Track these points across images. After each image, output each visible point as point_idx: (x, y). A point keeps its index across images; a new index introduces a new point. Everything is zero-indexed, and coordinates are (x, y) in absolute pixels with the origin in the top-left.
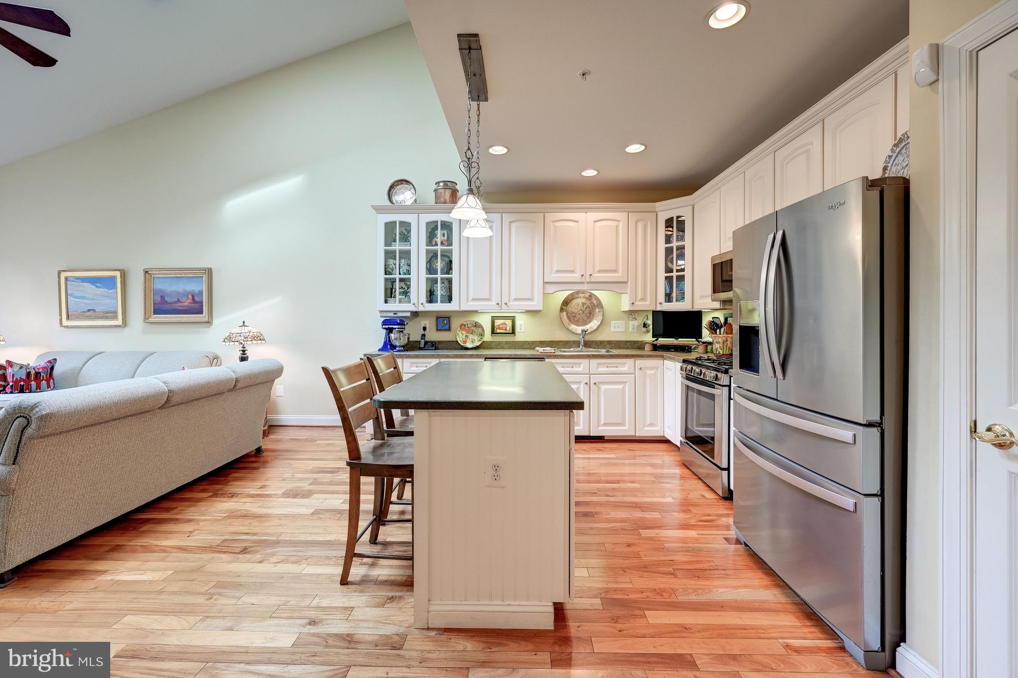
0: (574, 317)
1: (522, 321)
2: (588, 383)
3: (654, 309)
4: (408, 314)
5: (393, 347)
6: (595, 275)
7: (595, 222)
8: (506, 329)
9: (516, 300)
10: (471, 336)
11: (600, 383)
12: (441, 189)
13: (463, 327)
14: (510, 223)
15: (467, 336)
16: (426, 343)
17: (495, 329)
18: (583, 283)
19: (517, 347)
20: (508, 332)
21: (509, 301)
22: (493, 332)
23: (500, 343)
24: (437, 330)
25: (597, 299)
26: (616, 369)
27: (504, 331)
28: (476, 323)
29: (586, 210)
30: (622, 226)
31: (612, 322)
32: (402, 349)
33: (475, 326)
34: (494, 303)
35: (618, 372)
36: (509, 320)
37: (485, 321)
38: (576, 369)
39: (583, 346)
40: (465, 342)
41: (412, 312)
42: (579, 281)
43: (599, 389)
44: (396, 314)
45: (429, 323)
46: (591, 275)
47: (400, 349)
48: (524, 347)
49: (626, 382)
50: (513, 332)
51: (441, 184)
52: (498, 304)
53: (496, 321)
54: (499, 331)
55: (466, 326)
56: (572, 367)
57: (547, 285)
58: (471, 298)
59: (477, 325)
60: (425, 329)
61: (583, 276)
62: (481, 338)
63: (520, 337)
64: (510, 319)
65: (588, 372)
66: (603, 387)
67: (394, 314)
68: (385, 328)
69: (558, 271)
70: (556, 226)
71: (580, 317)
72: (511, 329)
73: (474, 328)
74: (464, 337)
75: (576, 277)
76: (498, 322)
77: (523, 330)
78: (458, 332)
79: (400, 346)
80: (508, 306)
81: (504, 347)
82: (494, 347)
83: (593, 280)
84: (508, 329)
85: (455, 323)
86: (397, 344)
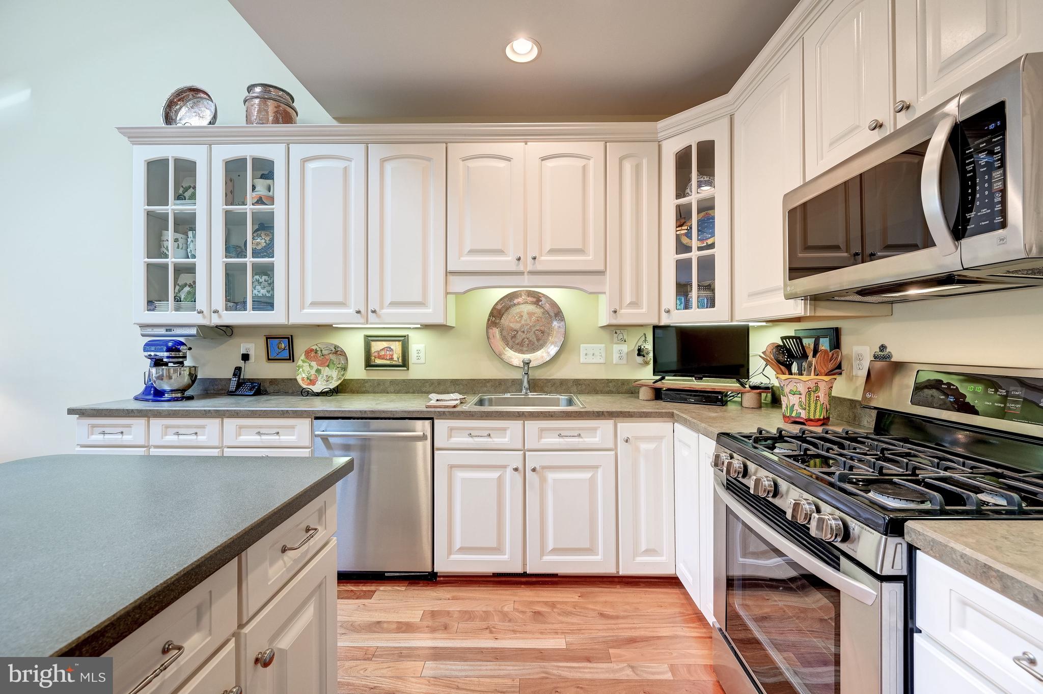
0: (514, 337)
1: (419, 343)
2: (521, 467)
3: (655, 322)
4: (193, 331)
5: (158, 394)
6: (543, 258)
7: (544, 159)
8: (392, 359)
9: (393, 304)
10: (326, 371)
11: (543, 468)
12: (257, 97)
13: (313, 354)
14: (383, 161)
15: (318, 371)
16: (240, 385)
17: (373, 358)
18: (522, 273)
19: (411, 391)
20: (394, 363)
21: (382, 307)
22: (369, 364)
23: (380, 383)
24: (269, 359)
25: (554, 304)
26: (576, 440)
27: (388, 362)
28: (336, 347)
29: (526, 137)
30: (594, 167)
31: (581, 345)
32: (179, 395)
33: (336, 353)
34: (352, 311)
35: (581, 447)
36: (397, 343)
37: (353, 345)
38: (497, 440)
39: (527, 389)
40: (313, 382)
41: (201, 327)
42: (513, 268)
43: (543, 480)
44: (170, 330)
45: (255, 347)
46: (534, 258)
47: (174, 395)
48: (424, 389)
49: (596, 467)
50: (405, 364)
51: (258, 89)
52: (359, 312)
53: (373, 344)
54: (378, 362)
55: (319, 352)
56: (489, 435)
57: (451, 278)
58: (309, 300)
59: (338, 352)
60: (245, 357)
61: (519, 259)
62: (343, 375)
63: (416, 372)
64: (399, 341)
65: (520, 446)
66: (551, 476)
67: (167, 330)
68: (149, 357)
69: (472, 252)
70: (468, 167)
71: (524, 336)
72: (400, 360)
73: (333, 357)
74: (313, 372)
75: (506, 262)
76: (376, 346)
77: (422, 360)
78: (300, 363)
79: (172, 391)
80: (379, 316)
81: (389, 389)
82: (370, 389)
83: (539, 268)
84: (395, 359)
85: (300, 347)
86: (166, 387)
